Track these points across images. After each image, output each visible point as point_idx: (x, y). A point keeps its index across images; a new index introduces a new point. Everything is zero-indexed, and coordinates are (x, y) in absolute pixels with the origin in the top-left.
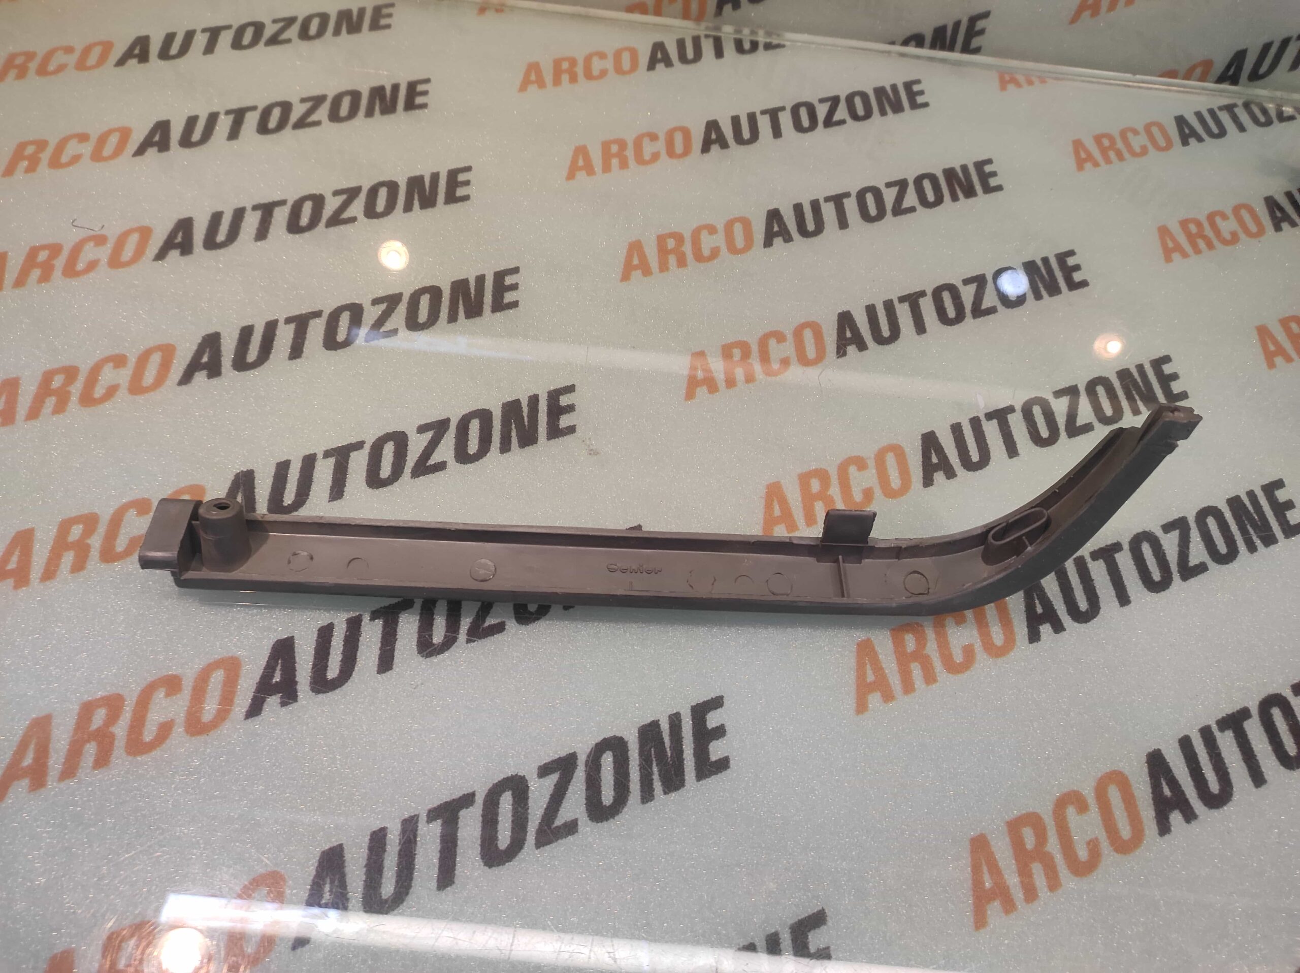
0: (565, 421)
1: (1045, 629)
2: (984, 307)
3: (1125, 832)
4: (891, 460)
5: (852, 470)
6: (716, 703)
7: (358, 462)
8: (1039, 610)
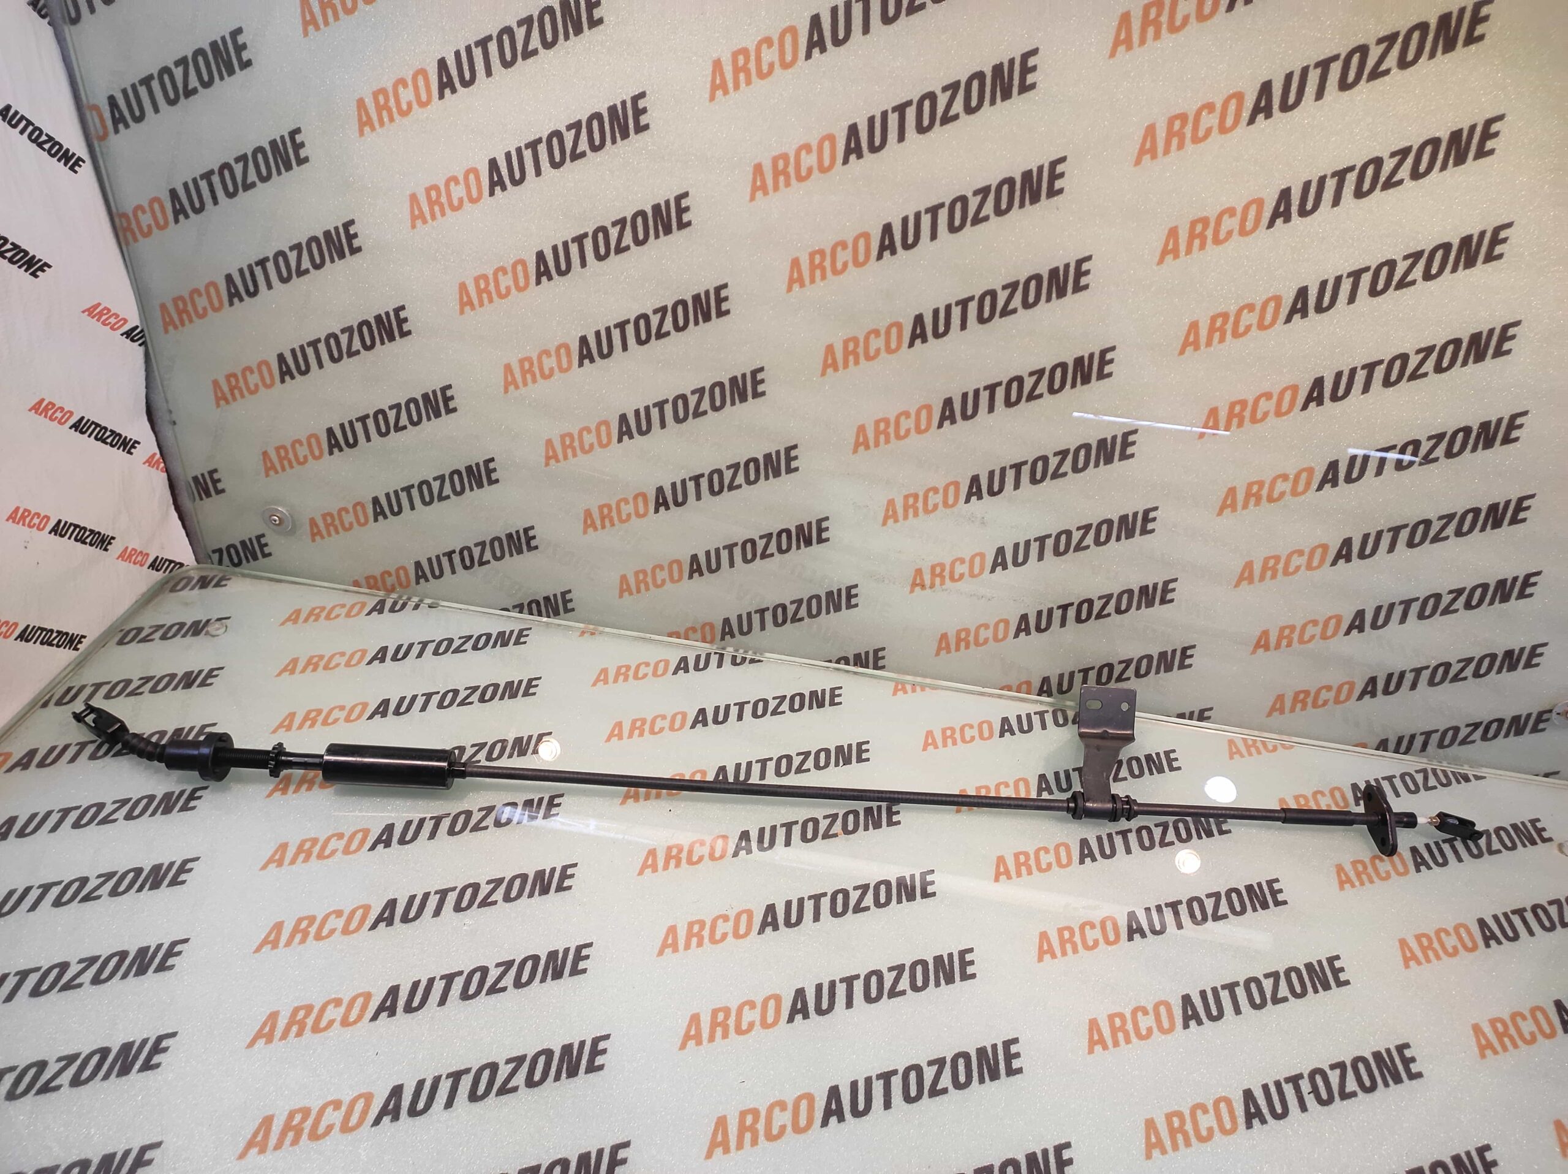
0: (567, 883)
1: (799, 1017)
2: (831, 833)
3: (803, 1122)
4: (744, 918)
5: (720, 921)
6: (607, 1037)
7: (452, 898)
8: (799, 1006)
